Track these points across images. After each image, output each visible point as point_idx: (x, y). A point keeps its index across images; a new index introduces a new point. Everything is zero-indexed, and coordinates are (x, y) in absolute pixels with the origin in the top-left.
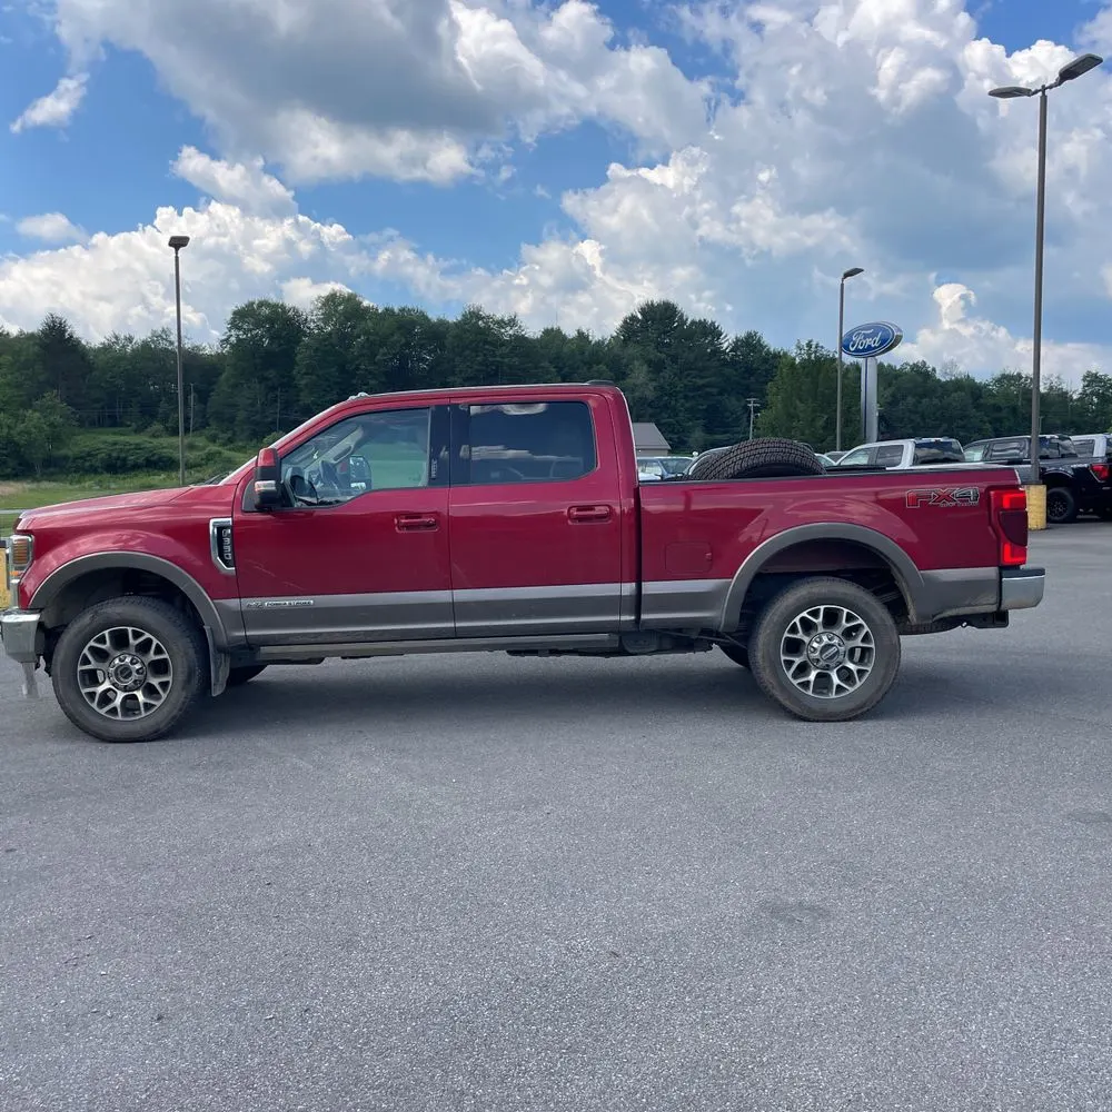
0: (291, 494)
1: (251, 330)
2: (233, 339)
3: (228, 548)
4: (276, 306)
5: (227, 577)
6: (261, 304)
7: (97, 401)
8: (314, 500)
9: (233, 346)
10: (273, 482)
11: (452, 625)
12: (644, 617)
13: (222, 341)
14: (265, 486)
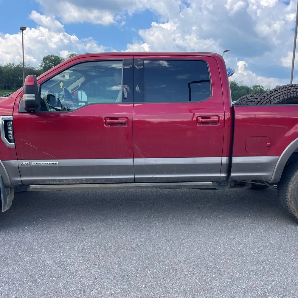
0: (47, 105)
1: (48, 63)
2: (43, 66)
3: (11, 132)
4: (56, 57)
5: (10, 149)
6: (52, 56)
7: (3, 82)
8: (60, 108)
9: (43, 67)
10: (33, 95)
11: (133, 177)
12: (232, 175)
13: (40, 66)
14: (29, 97)
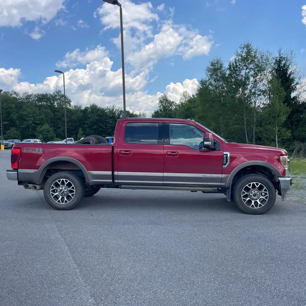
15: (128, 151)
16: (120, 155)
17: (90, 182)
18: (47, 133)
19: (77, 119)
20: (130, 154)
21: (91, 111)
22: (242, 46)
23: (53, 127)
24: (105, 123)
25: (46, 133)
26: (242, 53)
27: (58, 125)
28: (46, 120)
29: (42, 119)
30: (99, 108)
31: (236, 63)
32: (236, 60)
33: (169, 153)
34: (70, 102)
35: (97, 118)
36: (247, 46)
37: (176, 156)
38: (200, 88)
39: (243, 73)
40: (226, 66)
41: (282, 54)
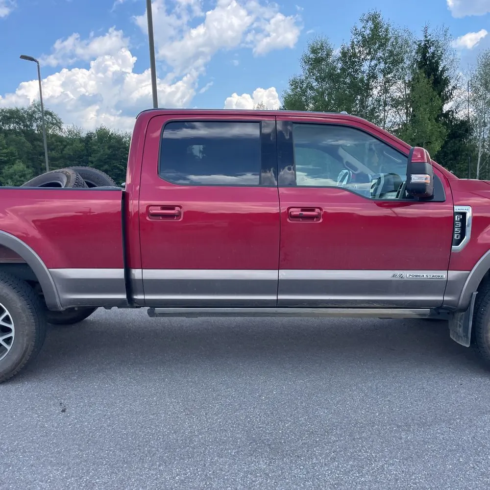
15: (172, 208)
16: (148, 218)
17: (58, 300)
18: (22, 178)
19: (74, 155)
20: (178, 216)
21: (98, 140)
22: (365, 17)
23: (33, 168)
24: (123, 160)
25: (20, 177)
26: (363, 30)
27: (41, 165)
28: (18, 154)
29: (12, 154)
30: (112, 134)
31: (353, 48)
32: (353, 42)
33: (296, 212)
34: (60, 123)
35: (109, 152)
36: (374, 18)
37: (315, 221)
38: (290, 95)
39: (366, 67)
40: (337, 53)
41: (430, 35)
